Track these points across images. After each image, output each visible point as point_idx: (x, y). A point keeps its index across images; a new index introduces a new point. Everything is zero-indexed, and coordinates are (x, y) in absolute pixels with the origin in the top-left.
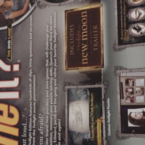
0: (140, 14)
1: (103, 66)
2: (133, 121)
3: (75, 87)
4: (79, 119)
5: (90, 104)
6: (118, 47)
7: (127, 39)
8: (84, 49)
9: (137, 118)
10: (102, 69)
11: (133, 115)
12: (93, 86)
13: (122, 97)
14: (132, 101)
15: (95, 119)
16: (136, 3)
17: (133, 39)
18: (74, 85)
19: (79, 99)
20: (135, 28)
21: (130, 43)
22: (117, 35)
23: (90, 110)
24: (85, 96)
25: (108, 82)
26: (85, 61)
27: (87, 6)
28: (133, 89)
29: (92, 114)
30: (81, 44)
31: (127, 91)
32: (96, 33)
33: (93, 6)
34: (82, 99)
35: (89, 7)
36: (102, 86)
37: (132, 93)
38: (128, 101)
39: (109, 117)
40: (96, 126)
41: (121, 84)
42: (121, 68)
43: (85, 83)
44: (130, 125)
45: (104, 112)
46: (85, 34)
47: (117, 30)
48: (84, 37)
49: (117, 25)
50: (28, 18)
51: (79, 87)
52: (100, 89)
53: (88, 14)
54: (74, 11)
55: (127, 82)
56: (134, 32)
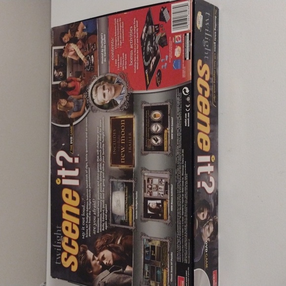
0: (158, 128)
1: (134, 167)
2: (151, 209)
3: (116, 180)
4: (119, 205)
5: (125, 195)
6: (144, 152)
7: (149, 147)
8: (122, 150)
9: (153, 208)
10: (134, 168)
11: (151, 205)
12: (127, 181)
13: (145, 191)
14: (151, 195)
15: (128, 206)
16: (155, 119)
17: (153, 147)
18: (115, 179)
19: (119, 190)
20: (154, 139)
21: (151, 150)
22: (143, 142)
23: (125, 199)
24: (122, 188)
25: (137, 178)
26: (123, 160)
27: (125, 116)
28: (151, 186)
29: (126, 203)
30: (120, 147)
31: (148, 187)
32: (130, 139)
33: (129, 117)
34: (121, 190)
35: (125, 117)
36: (133, 181)
37: (151, 189)
38: (149, 195)
39: (136, 205)
40: (128, 211)
41: (145, 181)
42: (145, 169)
43: (122, 178)
44: (149, 212)
45: (134, 201)
46: (123, 138)
47: (143, 138)
48: (123, 141)
49: (143, 135)
50: (84, 120)
51: (119, 180)
52: (132, 183)
53: (125, 122)
54: (117, 118)
55: (148, 181)
56: (154, 142)
